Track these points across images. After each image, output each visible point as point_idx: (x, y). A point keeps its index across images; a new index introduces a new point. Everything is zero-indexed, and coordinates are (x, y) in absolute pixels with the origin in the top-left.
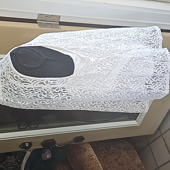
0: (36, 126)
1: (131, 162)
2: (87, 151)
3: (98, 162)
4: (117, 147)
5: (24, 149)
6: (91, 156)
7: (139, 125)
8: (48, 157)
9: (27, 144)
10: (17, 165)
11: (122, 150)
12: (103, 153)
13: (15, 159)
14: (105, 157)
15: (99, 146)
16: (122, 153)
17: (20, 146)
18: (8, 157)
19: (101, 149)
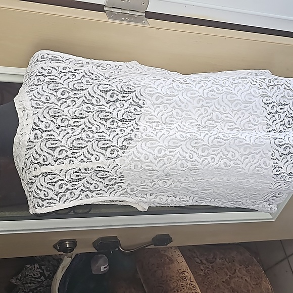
0: (85, 211)
1: (253, 288)
2: (176, 263)
3: (194, 284)
4: (227, 260)
5: (62, 253)
6: (183, 272)
7: (273, 220)
8: (102, 269)
9: (67, 242)
10: (43, 282)
11: (237, 265)
12: (203, 269)
13: (39, 270)
14: (206, 275)
15: (194, 255)
16: (237, 271)
17: (55, 247)
18: (28, 266)
19: (200, 262)
